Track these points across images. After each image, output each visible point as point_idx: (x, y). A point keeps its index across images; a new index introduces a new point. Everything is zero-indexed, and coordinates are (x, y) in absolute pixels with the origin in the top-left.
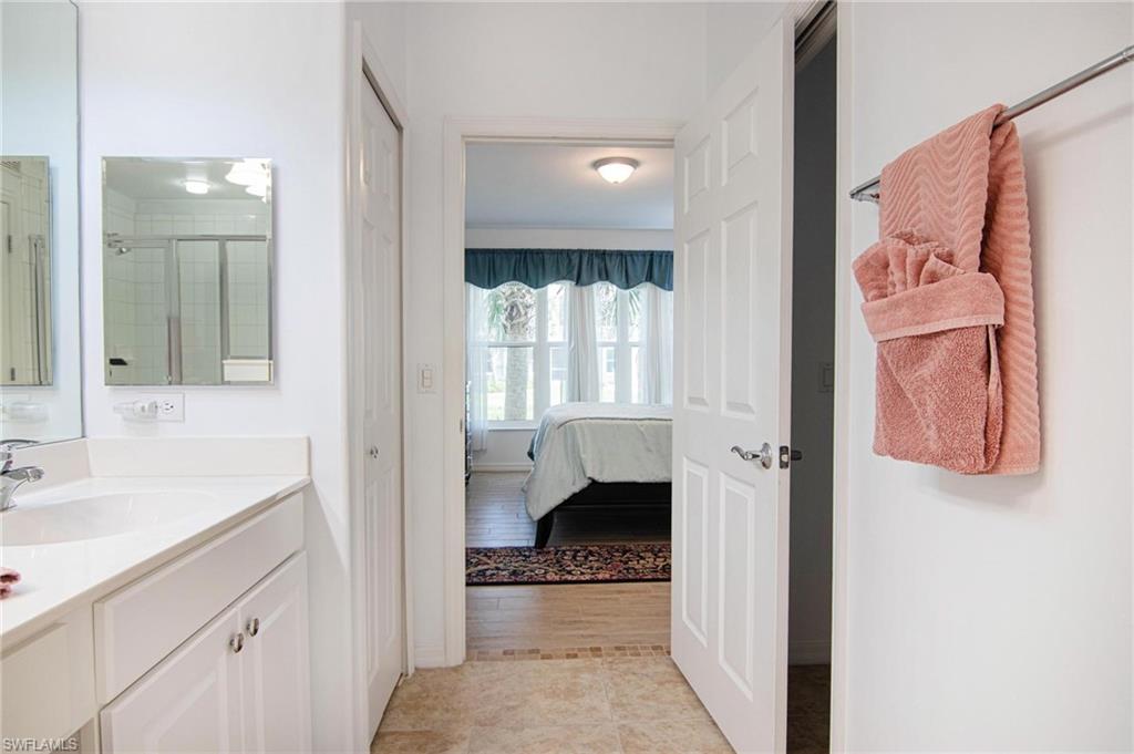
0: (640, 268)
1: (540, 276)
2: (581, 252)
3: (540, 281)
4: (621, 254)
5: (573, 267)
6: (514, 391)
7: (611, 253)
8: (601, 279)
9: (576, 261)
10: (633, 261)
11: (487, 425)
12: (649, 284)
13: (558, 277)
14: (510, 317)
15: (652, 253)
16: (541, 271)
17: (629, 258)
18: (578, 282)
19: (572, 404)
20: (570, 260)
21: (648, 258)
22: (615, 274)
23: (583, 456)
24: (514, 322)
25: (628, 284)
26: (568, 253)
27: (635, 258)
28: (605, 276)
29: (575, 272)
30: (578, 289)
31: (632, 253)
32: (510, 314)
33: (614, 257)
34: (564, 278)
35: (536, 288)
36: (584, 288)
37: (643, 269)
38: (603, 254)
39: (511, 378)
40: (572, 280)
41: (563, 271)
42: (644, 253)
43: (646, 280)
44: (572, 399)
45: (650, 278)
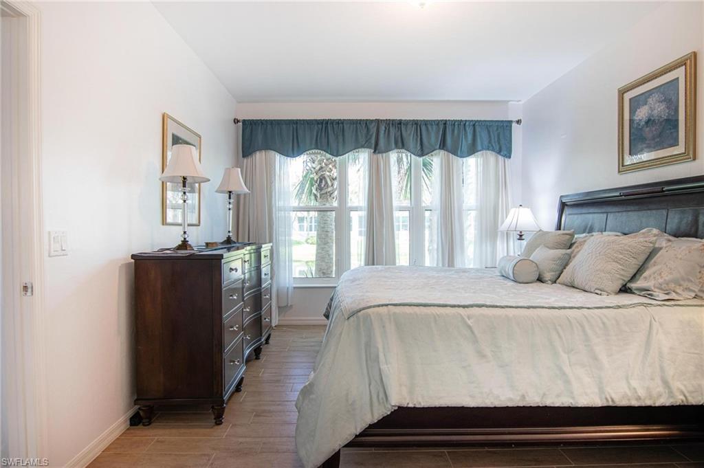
0: (433, 137)
1: (341, 145)
2: (378, 122)
3: (341, 149)
4: (416, 123)
5: (371, 136)
6: (323, 249)
7: (407, 123)
8: (397, 147)
9: (373, 130)
10: (427, 129)
11: (292, 280)
12: (442, 152)
13: (358, 146)
14: (320, 188)
15: (445, 123)
16: (341, 140)
17: (423, 128)
18: (376, 150)
19: (367, 267)
20: (368, 129)
21: (442, 127)
22: (411, 141)
23: (383, 367)
24: (323, 192)
25: (422, 151)
26: (367, 123)
27: (429, 127)
28: (401, 144)
29: (373, 141)
30: (375, 156)
31: (426, 123)
32: (319, 185)
33: (409, 126)
34: (363, 147)
35: (337, 156)
36: (380, 156)
37: (437, 138)
38: (399, 124)
39: (320, 238)
40: (370, 147)
41: (362, 140)
42: (437, 123)
43: (440, 148)
44: (367, 264)
45: (443, 146)
